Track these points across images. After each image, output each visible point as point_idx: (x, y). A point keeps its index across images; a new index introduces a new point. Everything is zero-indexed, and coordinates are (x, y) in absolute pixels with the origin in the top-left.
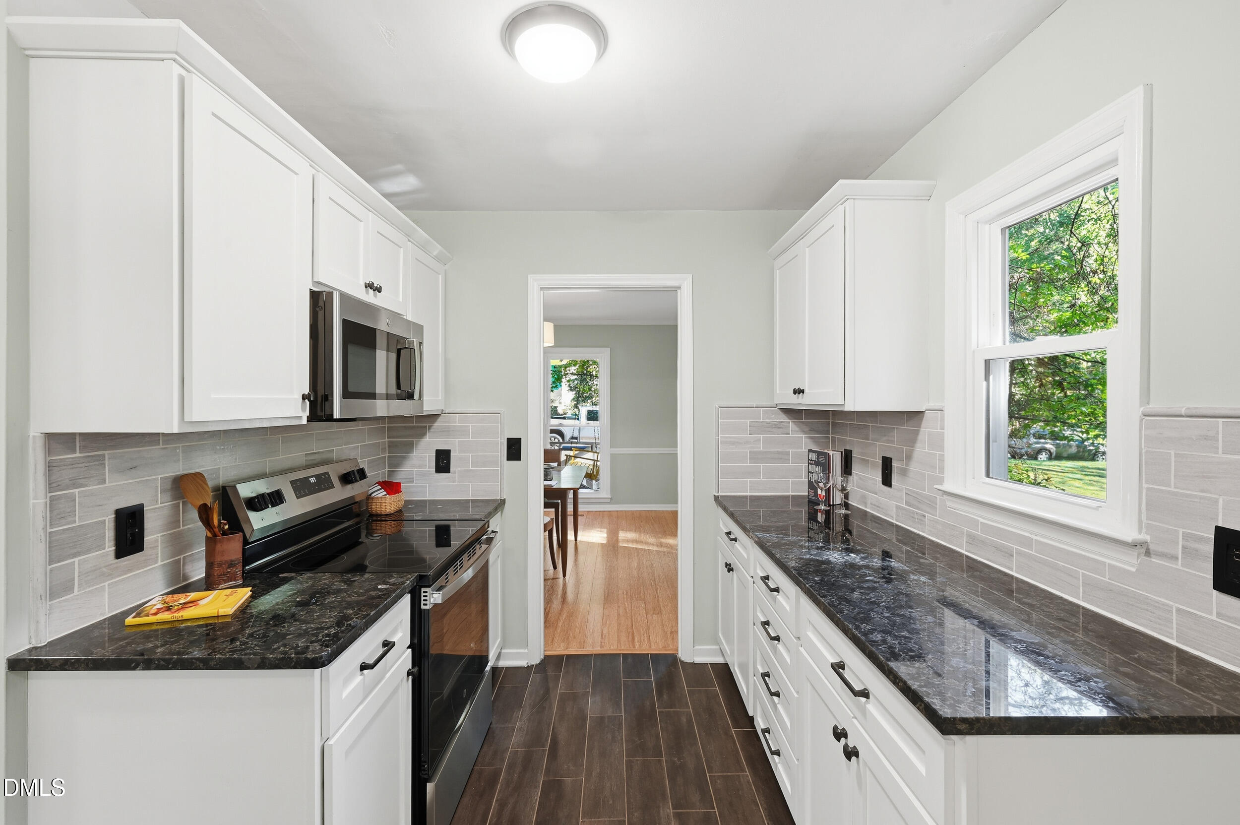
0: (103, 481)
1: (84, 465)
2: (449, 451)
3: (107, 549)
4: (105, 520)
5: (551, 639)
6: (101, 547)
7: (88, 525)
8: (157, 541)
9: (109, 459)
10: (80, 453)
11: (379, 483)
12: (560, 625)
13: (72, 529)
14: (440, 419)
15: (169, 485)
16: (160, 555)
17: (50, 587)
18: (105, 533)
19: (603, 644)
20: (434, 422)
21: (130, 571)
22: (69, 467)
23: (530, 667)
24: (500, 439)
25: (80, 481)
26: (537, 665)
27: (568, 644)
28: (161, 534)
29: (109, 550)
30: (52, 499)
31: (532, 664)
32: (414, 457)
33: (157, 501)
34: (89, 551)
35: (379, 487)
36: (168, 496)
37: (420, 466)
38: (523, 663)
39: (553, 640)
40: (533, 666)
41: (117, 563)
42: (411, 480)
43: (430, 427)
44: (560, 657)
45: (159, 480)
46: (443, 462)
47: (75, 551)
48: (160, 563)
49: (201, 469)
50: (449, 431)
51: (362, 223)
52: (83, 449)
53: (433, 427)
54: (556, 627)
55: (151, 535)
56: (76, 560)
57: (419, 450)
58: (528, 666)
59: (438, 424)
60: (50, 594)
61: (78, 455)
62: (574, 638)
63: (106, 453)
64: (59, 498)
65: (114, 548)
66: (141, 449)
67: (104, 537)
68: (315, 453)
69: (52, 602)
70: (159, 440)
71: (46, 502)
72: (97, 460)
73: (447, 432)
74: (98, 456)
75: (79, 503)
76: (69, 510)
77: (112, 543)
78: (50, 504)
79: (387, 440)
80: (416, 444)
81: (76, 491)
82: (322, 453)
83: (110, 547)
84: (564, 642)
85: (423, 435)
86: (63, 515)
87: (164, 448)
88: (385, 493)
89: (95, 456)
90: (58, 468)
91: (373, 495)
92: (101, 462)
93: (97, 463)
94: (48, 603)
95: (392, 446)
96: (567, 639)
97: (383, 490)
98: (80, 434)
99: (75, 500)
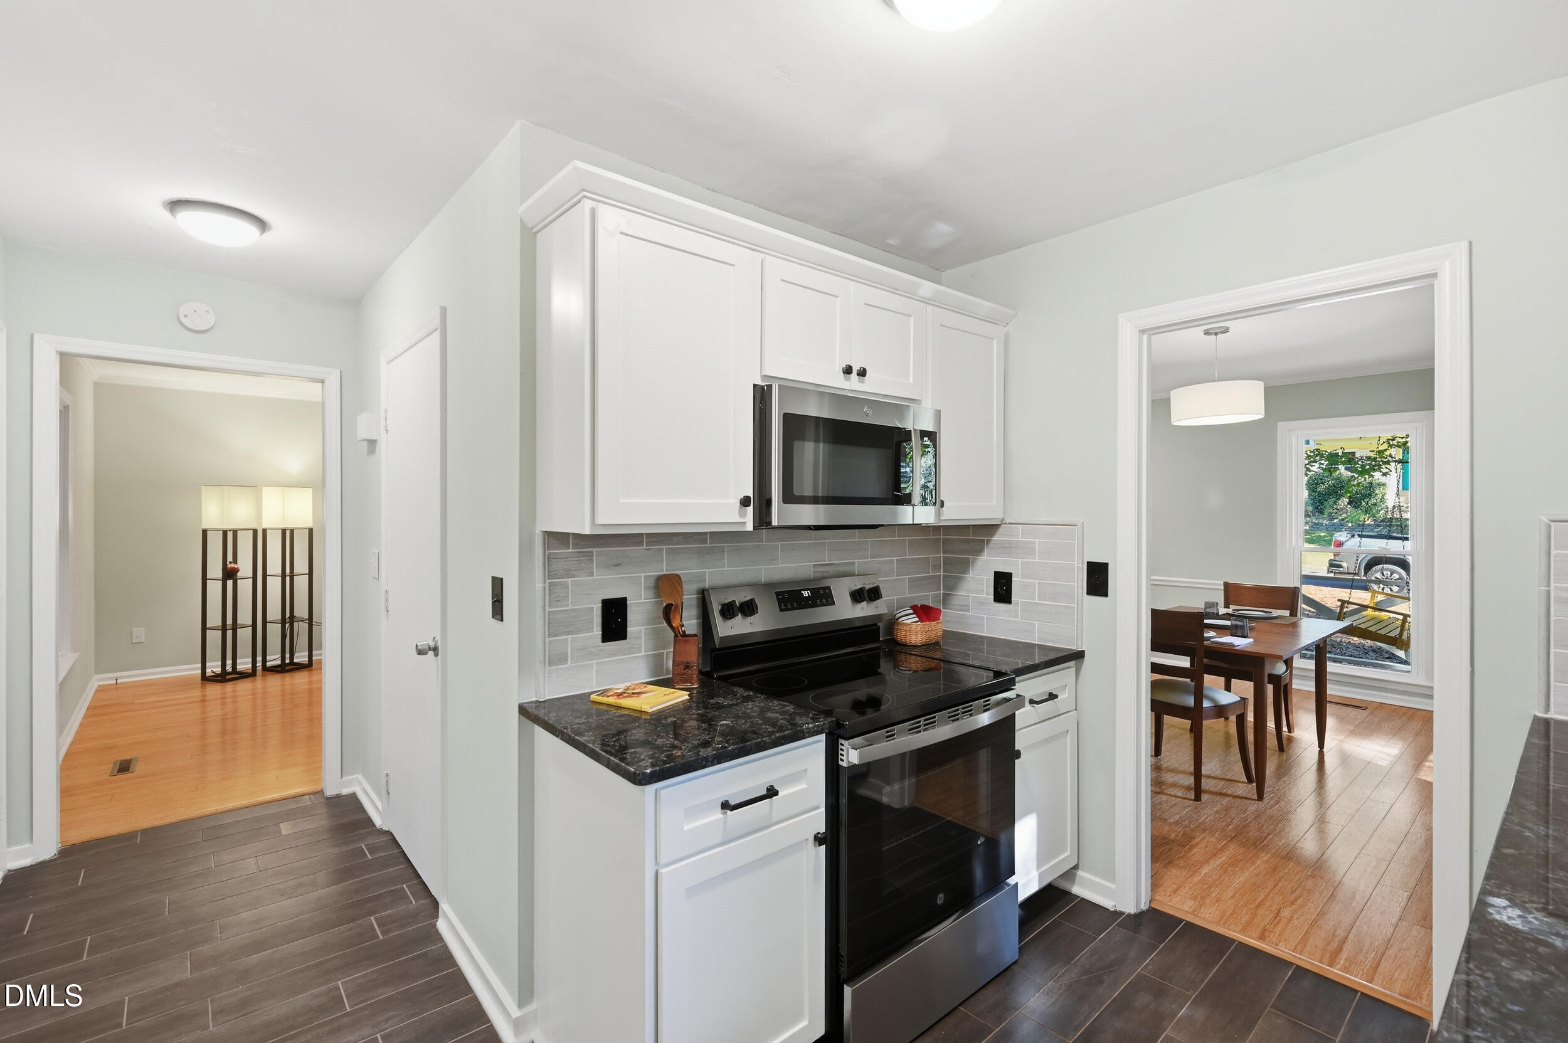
0: (592, 574)
1: (576, 559)
2: (1010, 574)
3: (595, 633)
4: (593, 607)
5: (1175, 886)
6: (590, 630)
7: (578, 610)
8: (640, 632)
9: (597, 555)
10: (573, 548)
11: (914, 608)
12: (1203, 872)
13: (566, 610)
14: (1000, 531)
15: (652, 584)
16: (643, 644)
17: (549, 656)
18: (593, 618)
19: (1266, 934)
20: (993, 535)
21: (614, 655)
22: (564, 560)
23: (1117, 914)
24: (1076, 563)
25: (571, 572)
26: (1129, 915)
27: (1201, 906)
28: (645, 627)
29: (597, 633)
30: (551, 584)
31: (1124, 911)
32: (970, 579)
33: (641, 597)
34: (579, 631)
35: (911, 611)
36: (651, 593)
37: (977, 592)
38: (1108, 903)
39: (1176, 890)
40: (1122, 913)
41: (603, 646)
42: (965, 608)
43: (988, 541)
44: (1173, 921)
45: (643, 578)
46: (1003, 588)
47: (569, 629)
48: (643, 653)
49: (680, 572)
50: (1011, 547)
51: (839, 299)
52: (575, 546)
53: (992, 542)
54: (1196, 872)
55: (633, 627)
56: (570, 637)
57: (976, 570)
58: (1115, 911)
59: (997, 538)
60: (549, 662)
61: (571, 550)
62: (1217, 901)
63: (595, 550)
64: (556, 584)
65: (601, 633)
66: (625, 548)
67: (592, 621)
68: (828, 565)
69: (551, 668)
70: (643, 541)
71: (545, 587)
72: (587, 556)
73: (1008, 548)
74: (588, 552)
75: (571, 590)
76: (564, 596)
77: (600, 628)
78: (549, 589)
79: (942, 555)
80: (973, 563)
81: (569, 580)
82: (836, 564)
83: (597, 632)
84: (1195, 900)
85: (979, 552)
86: (559, 599)
87: (647, 549)
88: (917, 619)
89: (582, 552)
90: (556, 560)
91: (900, 620)
92: (590, 558)
93: (586, 558)
94: (548, 669)
95: (947, 562)
96: (1203, 898)
97: (915, 616)
98: (573, 534)
99: (568, 588)
